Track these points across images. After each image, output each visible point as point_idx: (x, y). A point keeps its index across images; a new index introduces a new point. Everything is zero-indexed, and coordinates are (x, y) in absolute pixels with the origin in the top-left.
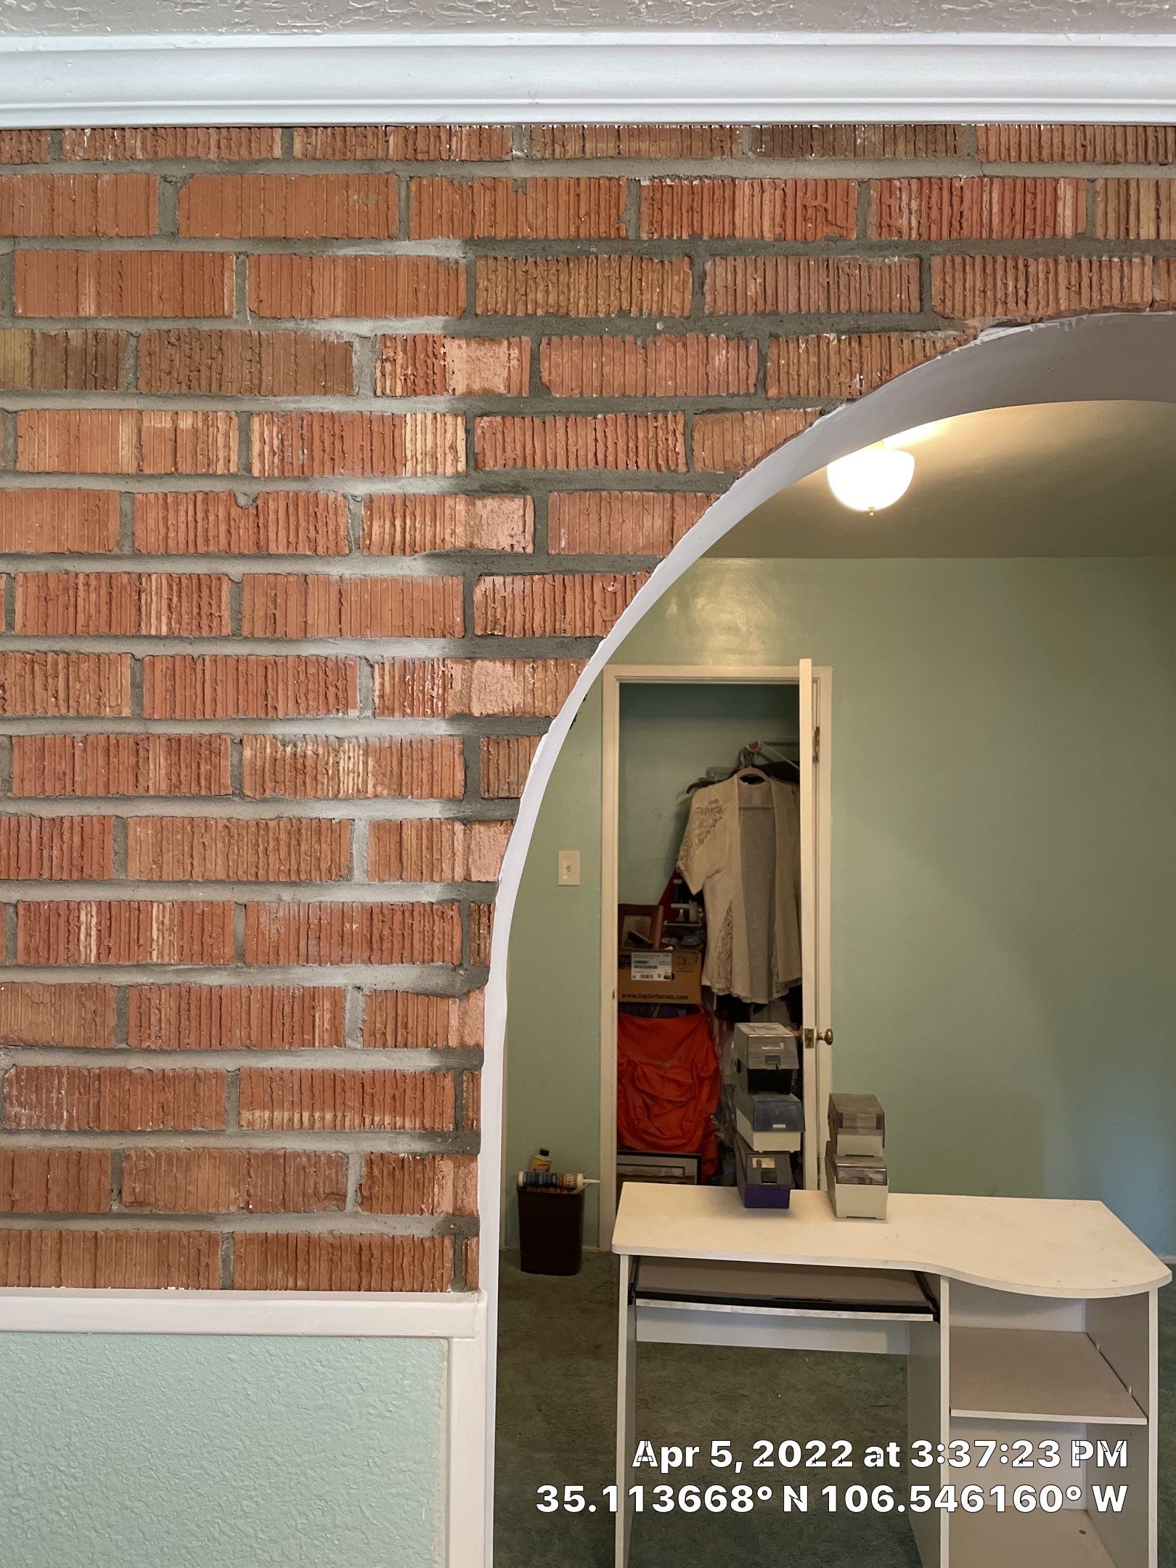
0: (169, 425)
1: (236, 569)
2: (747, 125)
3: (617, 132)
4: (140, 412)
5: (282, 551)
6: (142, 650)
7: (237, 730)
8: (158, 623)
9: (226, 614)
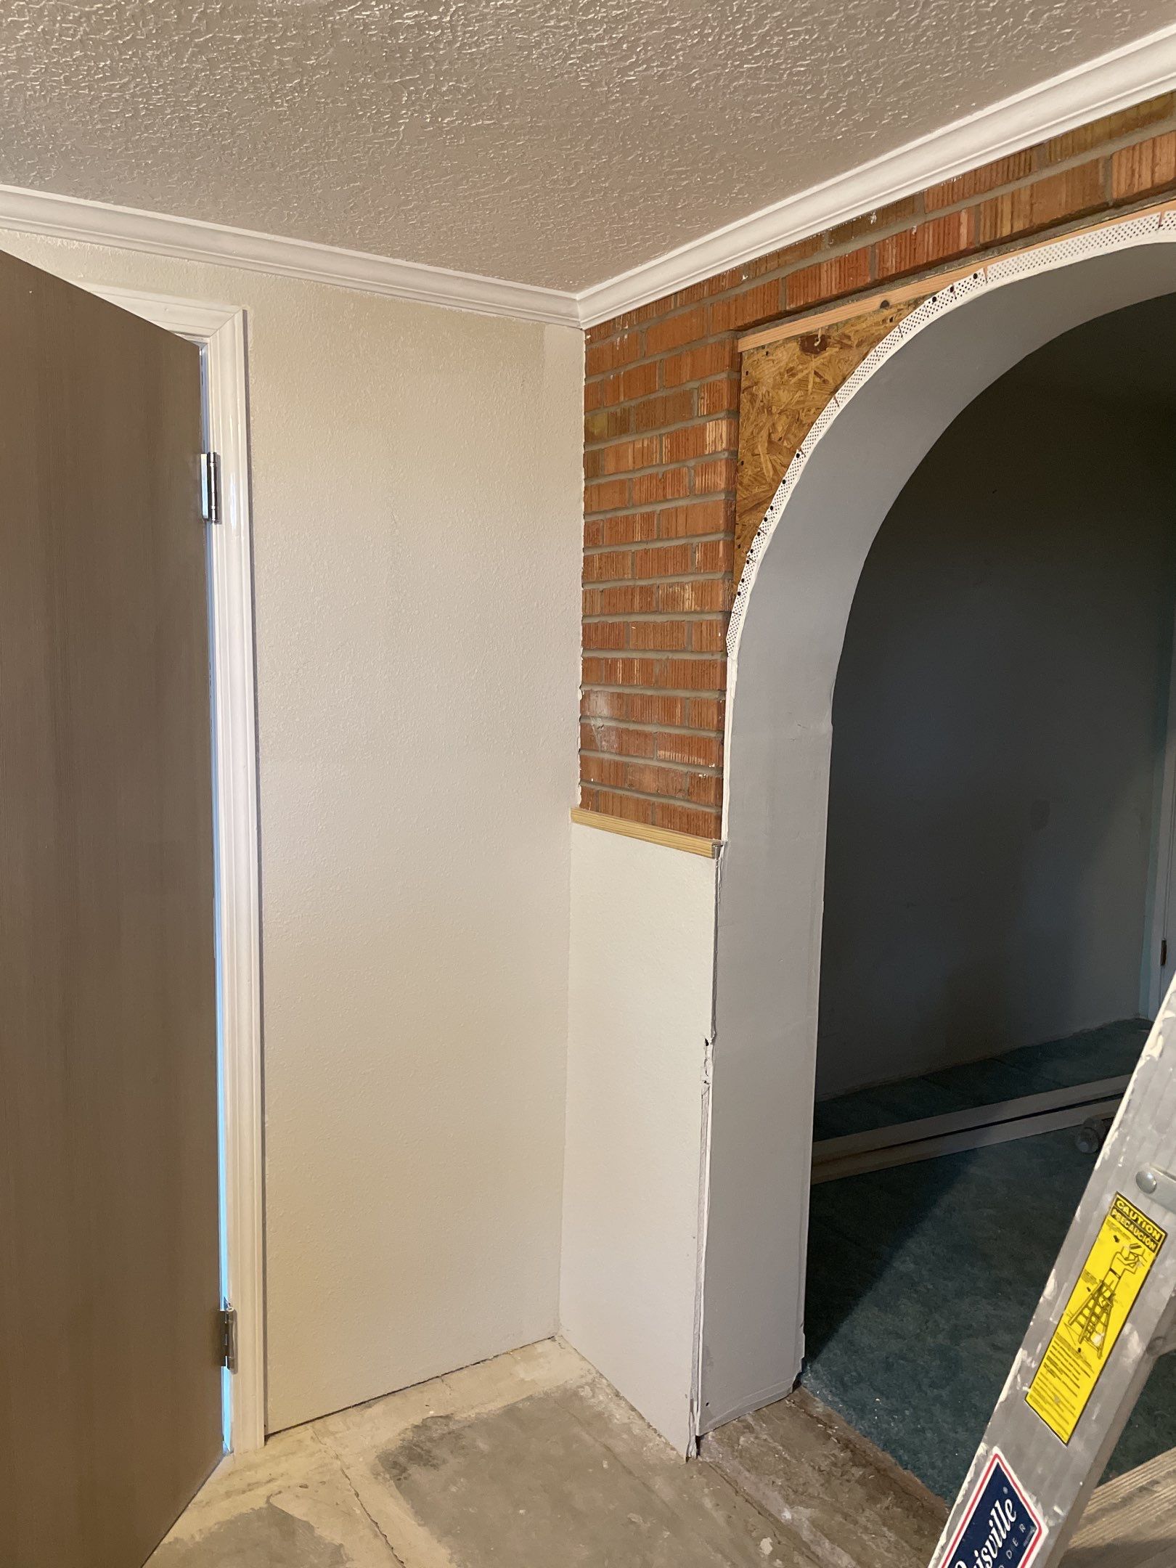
0: (641, 446)
1: (658, 508)
2: (827, 230)
3: (778, 254)
4: (634, 441)
5: (670, 497)
6: (634, 548)
7: (658, 582)
8: (638, 538)
9: (656, 529)
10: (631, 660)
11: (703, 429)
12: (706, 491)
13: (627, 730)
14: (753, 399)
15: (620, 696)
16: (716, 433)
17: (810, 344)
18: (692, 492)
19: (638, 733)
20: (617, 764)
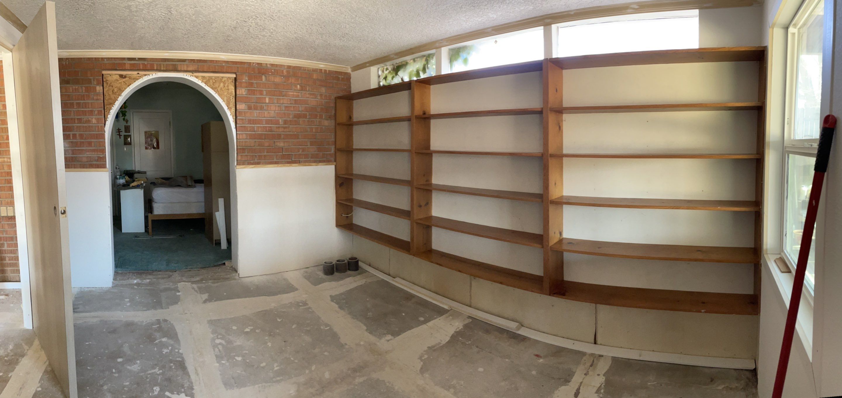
10: (76, 134)
11: (95, 88)
12: (97, 100)
13: (75, 149)
14: (107, 84)
15: (71, 142)
16: (99, 89)
17: (121, 76)
18: (93, 99)
19: (79, 150)
20: (72, 157)
